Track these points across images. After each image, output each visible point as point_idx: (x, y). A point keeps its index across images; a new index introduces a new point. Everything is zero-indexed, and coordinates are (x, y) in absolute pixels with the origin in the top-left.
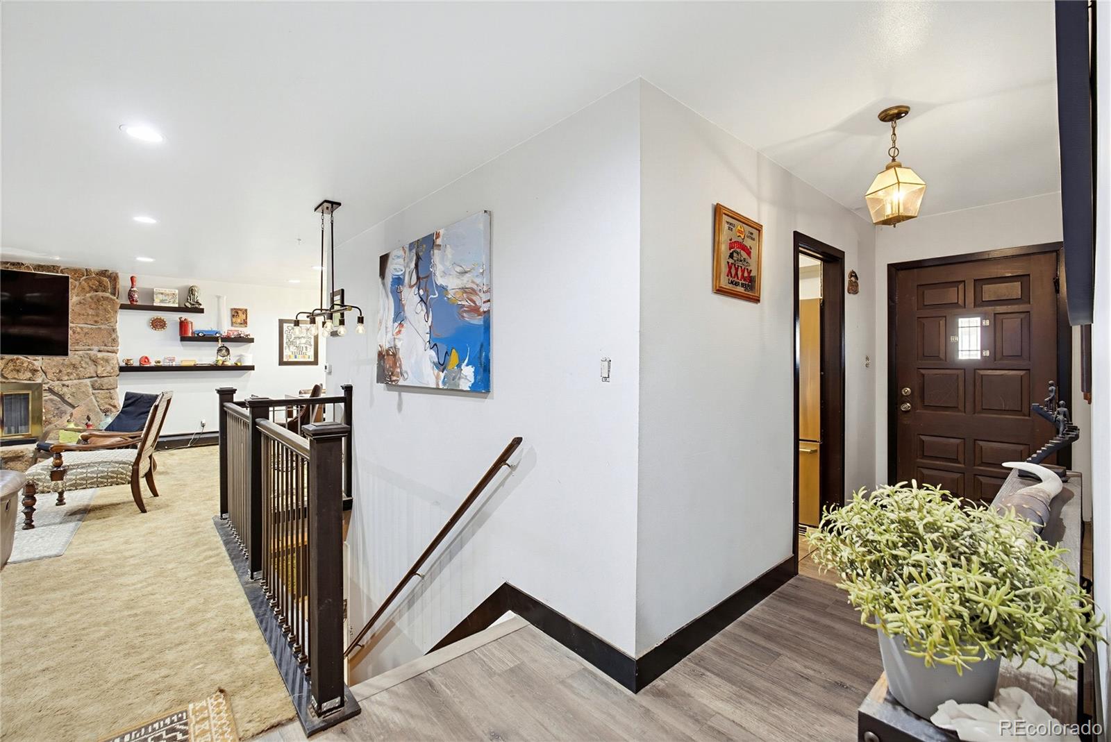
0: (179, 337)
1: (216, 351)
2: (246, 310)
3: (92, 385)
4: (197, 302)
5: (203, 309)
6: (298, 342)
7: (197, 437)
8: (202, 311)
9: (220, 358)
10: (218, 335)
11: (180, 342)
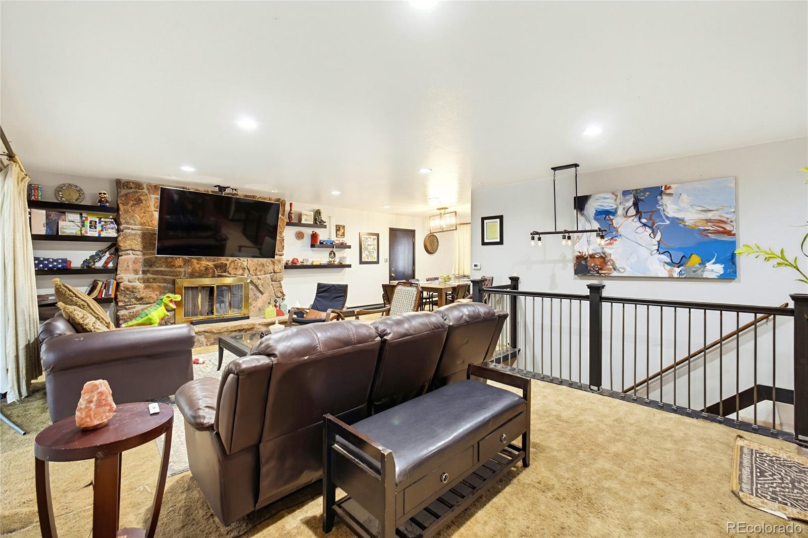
0: (311, 245)
1: (328, 255)
2: (344, 226)
3: (271, 279)
4: (322, 220)
6: (369, 248)
8: (325, 226)
9: (331, 259)
10: (329, 243)
11: (310, 248)
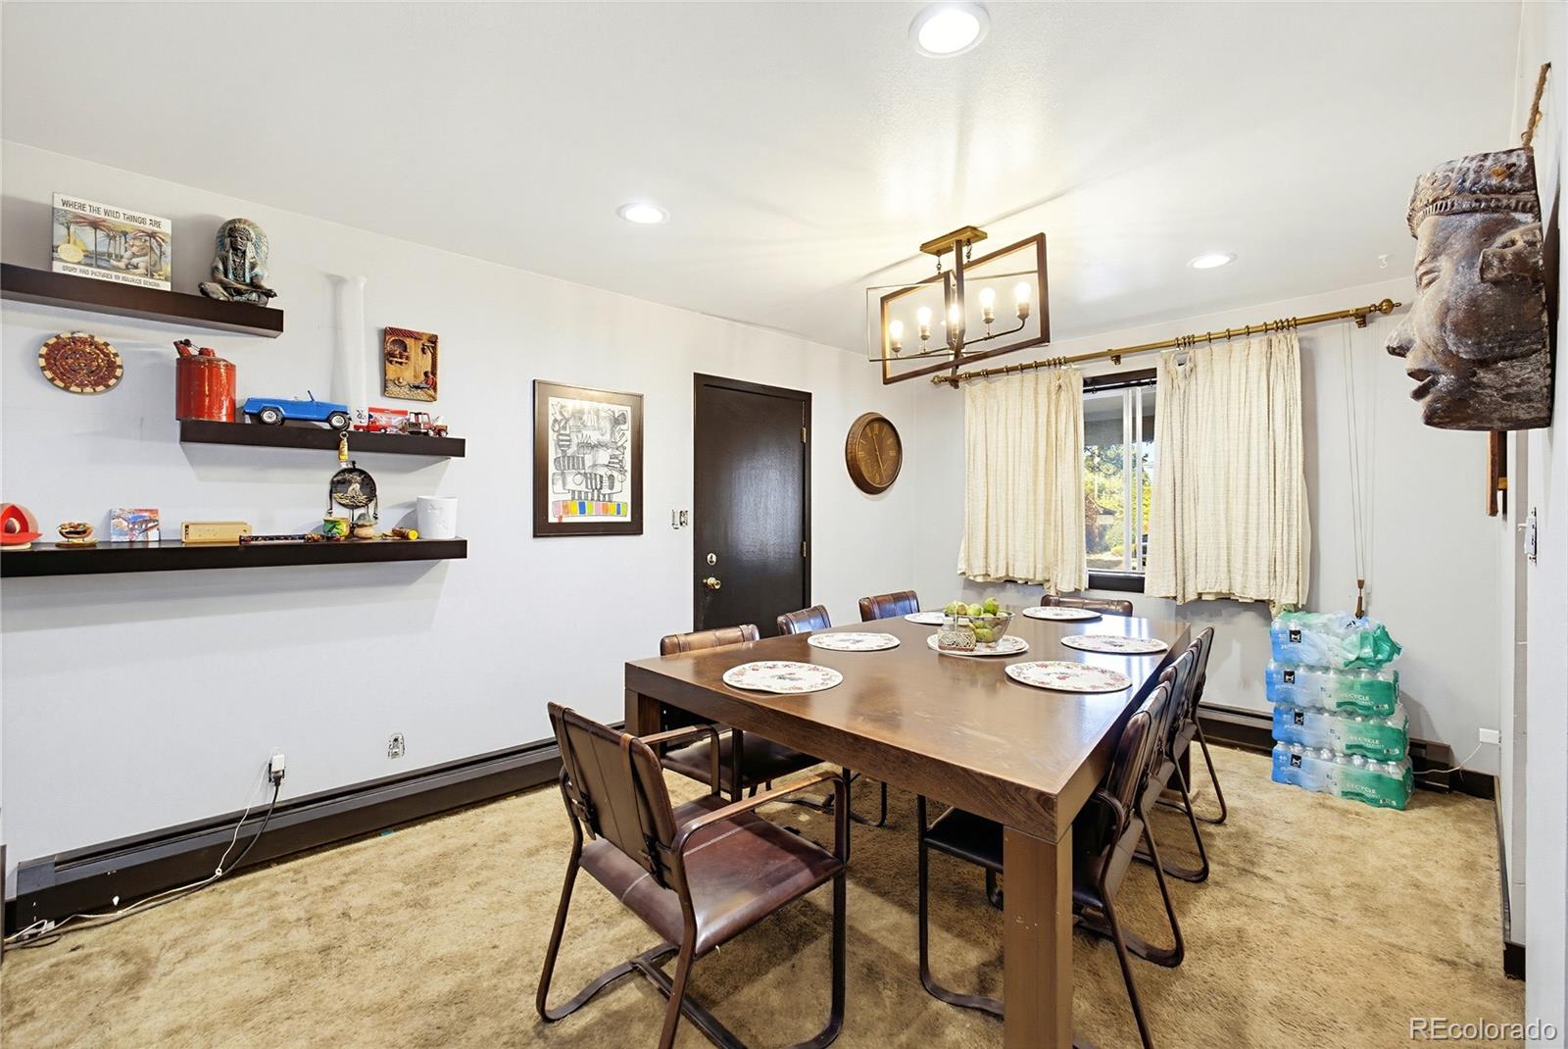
0: (177, 426)
1: (328, 488)
2: (433, 340)
4: (255, 286)
5: (278, 315)
6: (589, 459)
7: (256, 828)
8: (273, 321)
9: (340, 513)
10: (337, 421)
11: (176, 446)
